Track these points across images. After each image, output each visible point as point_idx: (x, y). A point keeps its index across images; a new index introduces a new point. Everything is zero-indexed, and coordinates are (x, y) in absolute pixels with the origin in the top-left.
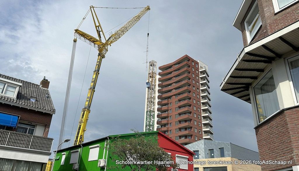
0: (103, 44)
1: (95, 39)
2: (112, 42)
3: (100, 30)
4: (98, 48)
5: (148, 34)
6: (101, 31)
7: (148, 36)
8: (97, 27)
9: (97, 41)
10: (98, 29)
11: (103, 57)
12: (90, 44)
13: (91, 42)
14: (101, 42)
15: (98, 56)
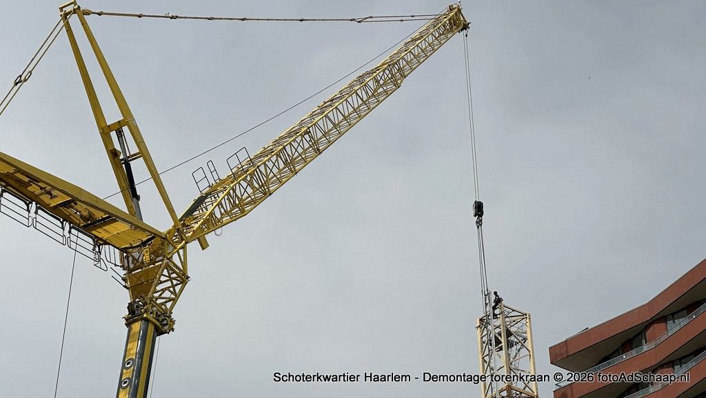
0: (155, 235)
1: (94, 203)
2: (212, 223)
3: (133, 149)
4: (123, 272)
5: (479, 208)
6: (135, 157)
7: (479, 223)
8: (113, 134)
9: (112, 217)
10: (118, 147)
11: (163, 324)
12: (67, 242)
13: (74, 226)
14: (138, 227)
15: (129, 324)
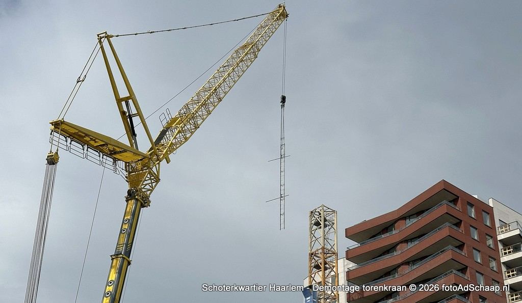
0: (144, 156)
2: (172, 148)
4: (126, 173)
5: (284, 99)
6: (135, 115)
7: (283, 106)
8: (124, 103)
9: (125, 150)
10: (126, 110)
11: (144, 202)
12: (102, 163)
13: (105, 154)
14: (137, 153)
15: (127, 201)
